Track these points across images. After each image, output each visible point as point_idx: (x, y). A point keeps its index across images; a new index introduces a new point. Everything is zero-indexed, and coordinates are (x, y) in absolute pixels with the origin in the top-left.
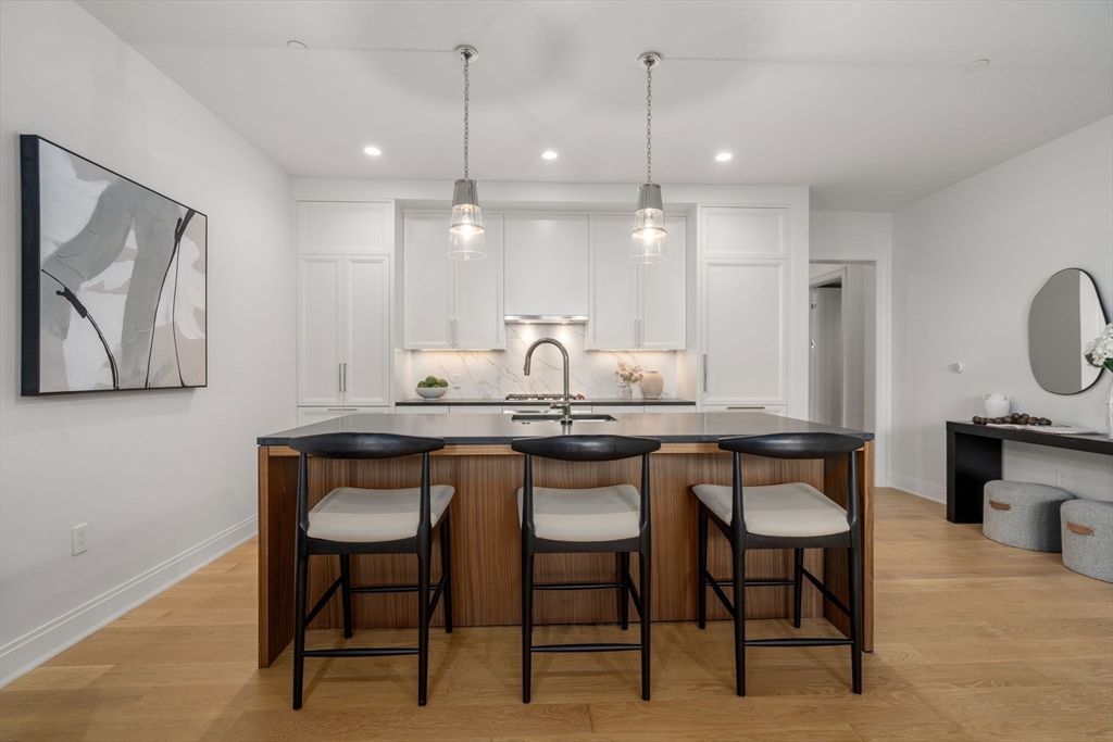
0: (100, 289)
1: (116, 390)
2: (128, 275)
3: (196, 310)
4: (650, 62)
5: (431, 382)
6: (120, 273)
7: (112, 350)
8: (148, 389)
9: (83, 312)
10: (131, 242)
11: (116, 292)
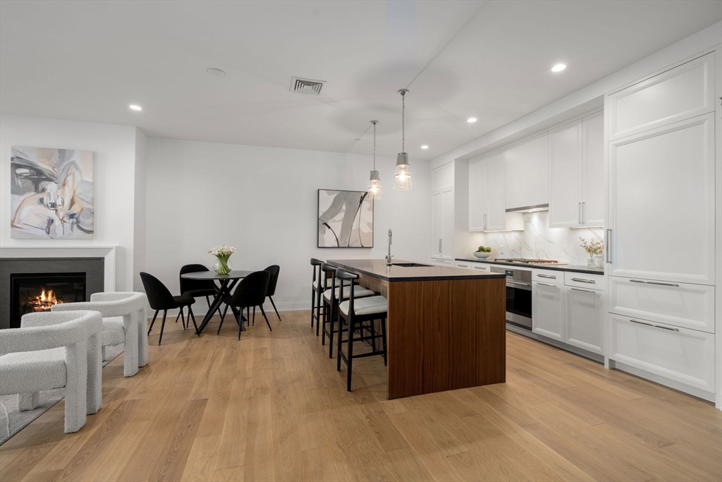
0: (334, 221)
1: (339, 247)
2: (343, 216)
3: (368, 224)
4: (403, 93)
5: (481, 249)
6: (341, 216)
8: (349, 247)
9: (329, 228)
10: (344, 207)
11: (339, 221)
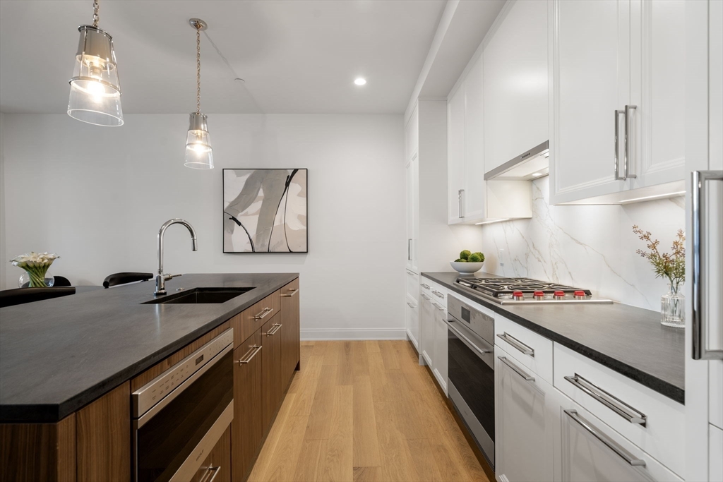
0: (246, 214)
1: (254, 252)
2: (260, 207)
3: (300, 217)
5: (465, 256)
6: (256, 206)
7: (251, 237)
8: (269, 252)
9: (239, 224)
10: (261, 193)
11: (254, 214)
